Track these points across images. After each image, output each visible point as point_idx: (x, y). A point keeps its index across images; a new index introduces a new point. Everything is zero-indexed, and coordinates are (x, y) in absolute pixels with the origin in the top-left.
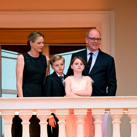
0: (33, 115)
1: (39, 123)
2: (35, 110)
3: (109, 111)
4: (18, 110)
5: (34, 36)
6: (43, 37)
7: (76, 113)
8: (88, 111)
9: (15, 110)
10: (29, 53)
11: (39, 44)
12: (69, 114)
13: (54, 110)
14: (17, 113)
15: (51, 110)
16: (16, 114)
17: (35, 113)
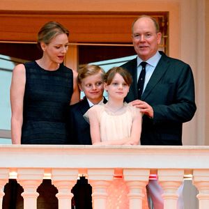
0: (44, 180)
1: (57, 195)
2: (49, 170)
3: (192, 174)
4: (16, 169)
5: (49, 33)
6: (68, 35)
7: (127, 176)
8: (151, 173)
9: (11, 169)
10: (38, 62)
11: (58, 48)
12: (115, 178)
13: (86, 170)
14: (13, 176)
15: (80, 170)
16: (11, 178)
17: (48, 176)
